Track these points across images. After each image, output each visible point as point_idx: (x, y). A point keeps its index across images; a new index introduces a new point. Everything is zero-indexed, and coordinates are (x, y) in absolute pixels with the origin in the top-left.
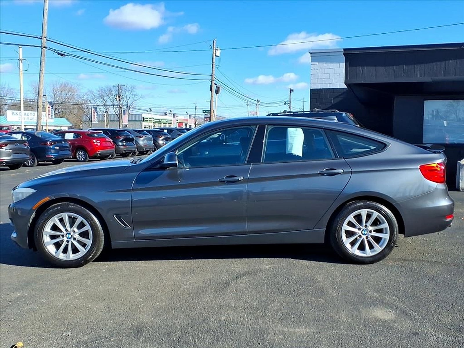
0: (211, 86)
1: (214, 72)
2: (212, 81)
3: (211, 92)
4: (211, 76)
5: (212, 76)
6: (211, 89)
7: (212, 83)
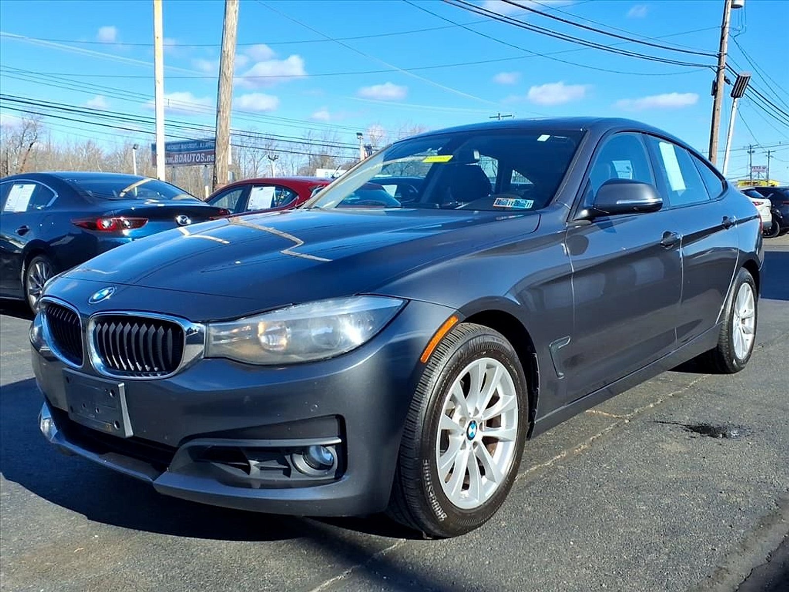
0: (715, 85)
1: (726, 46)
2: (719, 70)
3: (715, 97)
4: (718, 59)
5: (720, 57)
6: (715, 92)
7: (718, 76)
